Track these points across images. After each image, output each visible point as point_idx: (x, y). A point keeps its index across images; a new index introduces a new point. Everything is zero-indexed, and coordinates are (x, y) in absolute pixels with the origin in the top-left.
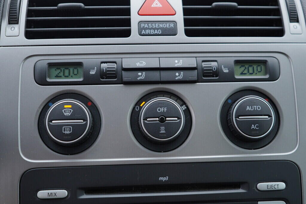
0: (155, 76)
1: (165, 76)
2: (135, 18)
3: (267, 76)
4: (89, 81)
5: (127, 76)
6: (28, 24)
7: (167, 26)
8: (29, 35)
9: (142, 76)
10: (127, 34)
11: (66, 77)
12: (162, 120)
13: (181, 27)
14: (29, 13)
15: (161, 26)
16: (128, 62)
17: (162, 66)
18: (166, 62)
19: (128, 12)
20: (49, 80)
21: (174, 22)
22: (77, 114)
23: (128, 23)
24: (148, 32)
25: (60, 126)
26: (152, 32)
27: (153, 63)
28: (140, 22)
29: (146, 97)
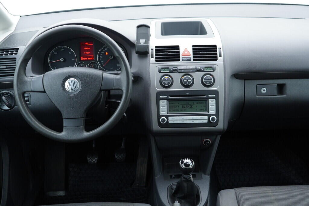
0: (186, 71)
1: (188, 71)
2: (181, 56)
3: (212, 71)
4: (171, 72)
5: (179, 71)
6: (156, 58)
7: (189, 58)
8: (156, 61)
9: (183, 71)
10: (179, 60)
11: (165, 71)
12: (187, 81)
13: (192, 59)
14: (156, 55)
15: (187, 58)
16: (180, 68)
17: (187, 68)
18: (188, 67)
19: (179, 55)
20: (162, 72)
21: (190, 58)
22: (168, 79)
23: (179, 57)
24: (184, 60)
25: (165, 82)
26: (185, 60)
27: (185, 67)
28: (182, 58)
29: (184, 76)
